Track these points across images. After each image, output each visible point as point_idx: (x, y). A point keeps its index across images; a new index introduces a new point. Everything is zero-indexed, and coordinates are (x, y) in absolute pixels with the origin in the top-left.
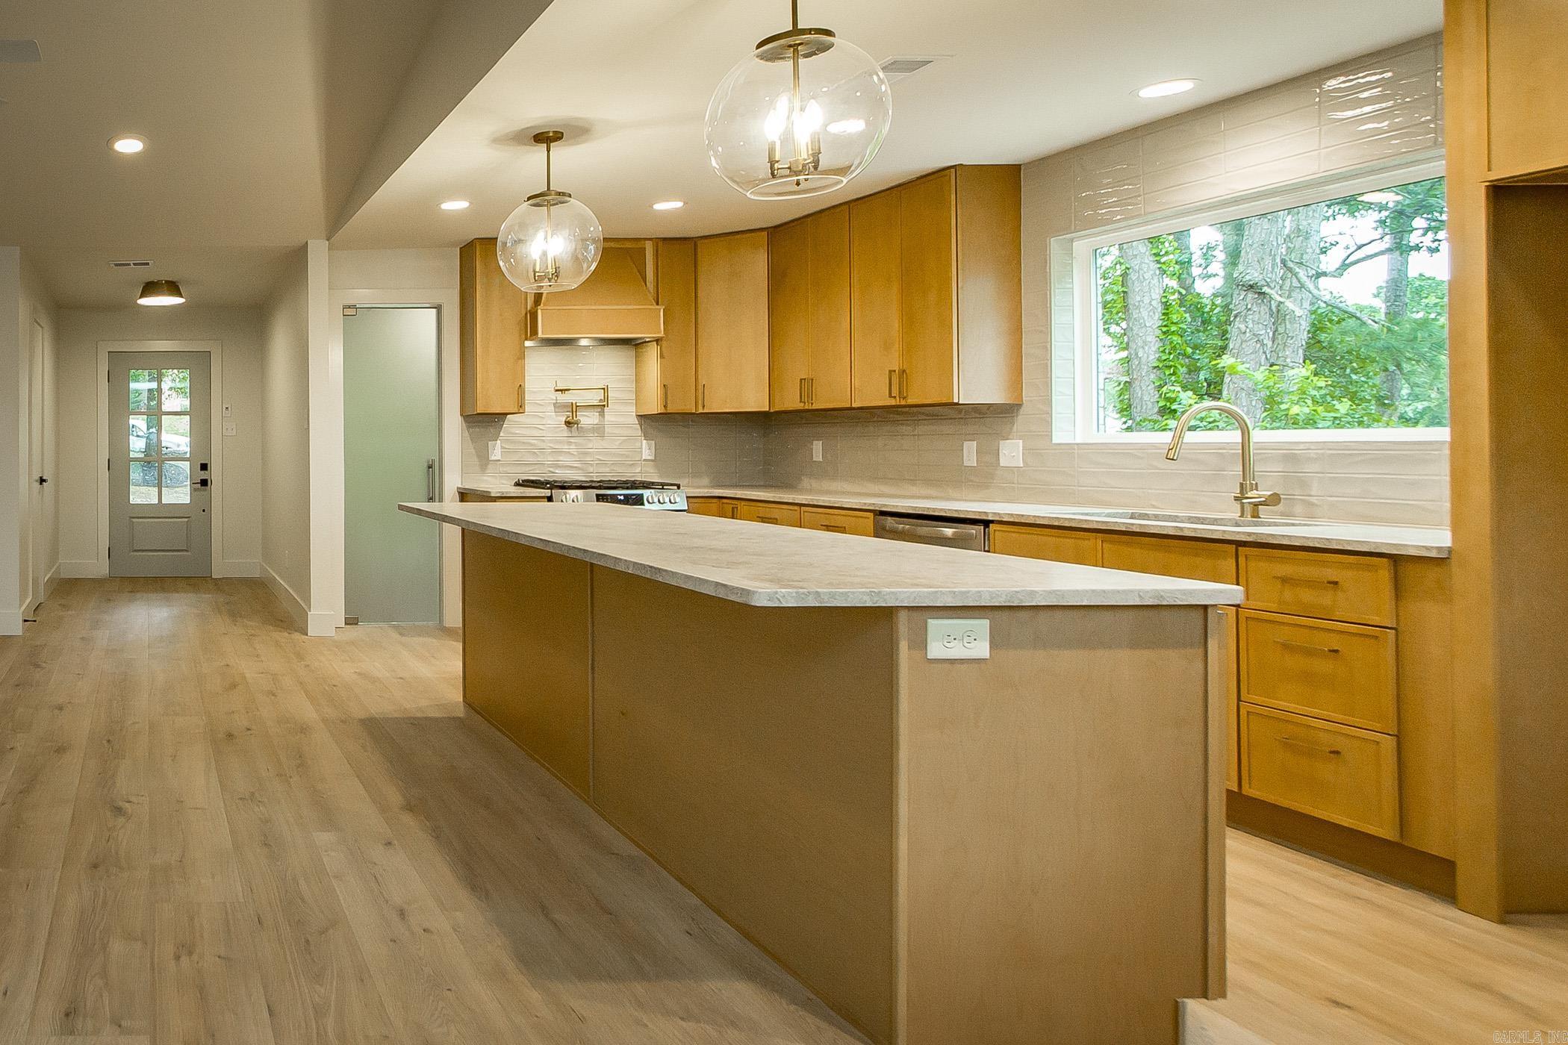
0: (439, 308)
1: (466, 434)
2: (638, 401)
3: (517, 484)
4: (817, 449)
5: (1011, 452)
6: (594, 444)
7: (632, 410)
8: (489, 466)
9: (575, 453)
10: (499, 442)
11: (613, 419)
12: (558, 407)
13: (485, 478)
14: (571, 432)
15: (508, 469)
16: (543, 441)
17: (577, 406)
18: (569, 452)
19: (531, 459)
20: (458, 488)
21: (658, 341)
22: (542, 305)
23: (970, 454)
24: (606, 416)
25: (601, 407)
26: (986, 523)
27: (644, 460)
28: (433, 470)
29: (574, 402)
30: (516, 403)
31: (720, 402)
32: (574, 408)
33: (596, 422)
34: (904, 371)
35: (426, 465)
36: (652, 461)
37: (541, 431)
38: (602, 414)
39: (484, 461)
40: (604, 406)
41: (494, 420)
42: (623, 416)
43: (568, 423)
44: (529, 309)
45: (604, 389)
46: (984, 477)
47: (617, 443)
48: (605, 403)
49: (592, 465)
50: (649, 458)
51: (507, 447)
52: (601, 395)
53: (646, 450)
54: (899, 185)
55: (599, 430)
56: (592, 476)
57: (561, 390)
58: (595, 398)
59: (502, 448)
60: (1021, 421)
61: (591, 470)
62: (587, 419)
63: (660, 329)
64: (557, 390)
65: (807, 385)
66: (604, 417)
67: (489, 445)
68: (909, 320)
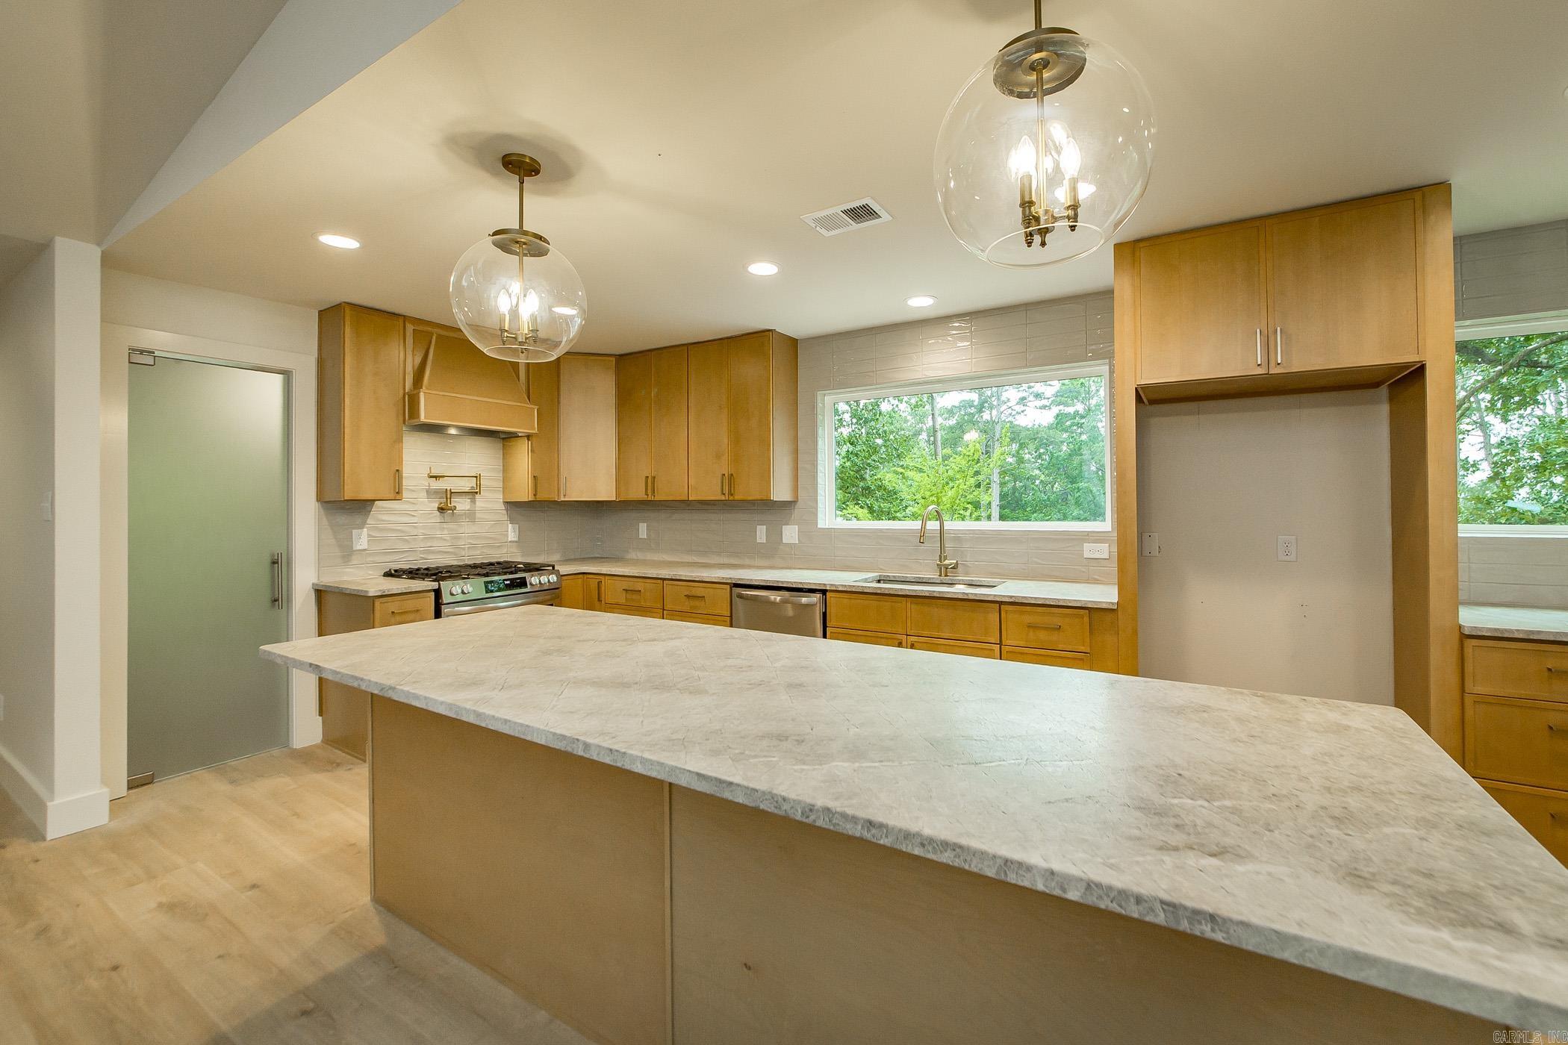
0: (287, 374)
1: (325, 521)
2: (505, 489)
3: (388, 574)
4: (643, 528)
5: (790, 534)
6: (466, 529)
7: (500, 497)
8: (354, 557)
9: (448, 538)
10: (365, 530)
11: (483, 505)
12: (431, 493)
13: (347, 570)
14: (444, 517)
15: (378, 559)
16: (415, 527)
17: (452, 493)
18: (441, 538)
19: (406, 547)
20: (313, 584)
21: (529, 437)
22: (424, 388)
23: (761, 533)
24: (477, 503)
25: (473, 494)
26: (824, 592)
27: (510, 542)
28: (279, 565)
29: (448, 489)
30: (393, 488)
31: (577, 492)
32: (450, 494)
33: (468, 507)
34: (732, 475)
35: (267, 561)
36: (516, 542)
37: (413, 518)
38: (473, 501)
39: (347, 553)
40: (476, 493)
41: (361, 506)
42: (491, 502)
43: (441, 510)
44: (406, 391)
45: (476, 477)
46: (773, 552)
47: (487, 528)
48: (478, 490)
49: (464, 549)
50: (513, 539)
51: (374, 534)
52: (473, 482)
53: (512, 533)
54: (728, 338)
55: (471, 516)
56: (464, 560)
57: (436, 477)
58: (467, 485)
59: (369, 536)
60: (797, 513)
61: (463, 553)
62: (462, 505)
63: (534, 426)
64: (431, 477)
65: (651, 482)
66: (475, 504)
67: (353, 533)
68: (736, 438)
